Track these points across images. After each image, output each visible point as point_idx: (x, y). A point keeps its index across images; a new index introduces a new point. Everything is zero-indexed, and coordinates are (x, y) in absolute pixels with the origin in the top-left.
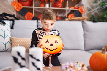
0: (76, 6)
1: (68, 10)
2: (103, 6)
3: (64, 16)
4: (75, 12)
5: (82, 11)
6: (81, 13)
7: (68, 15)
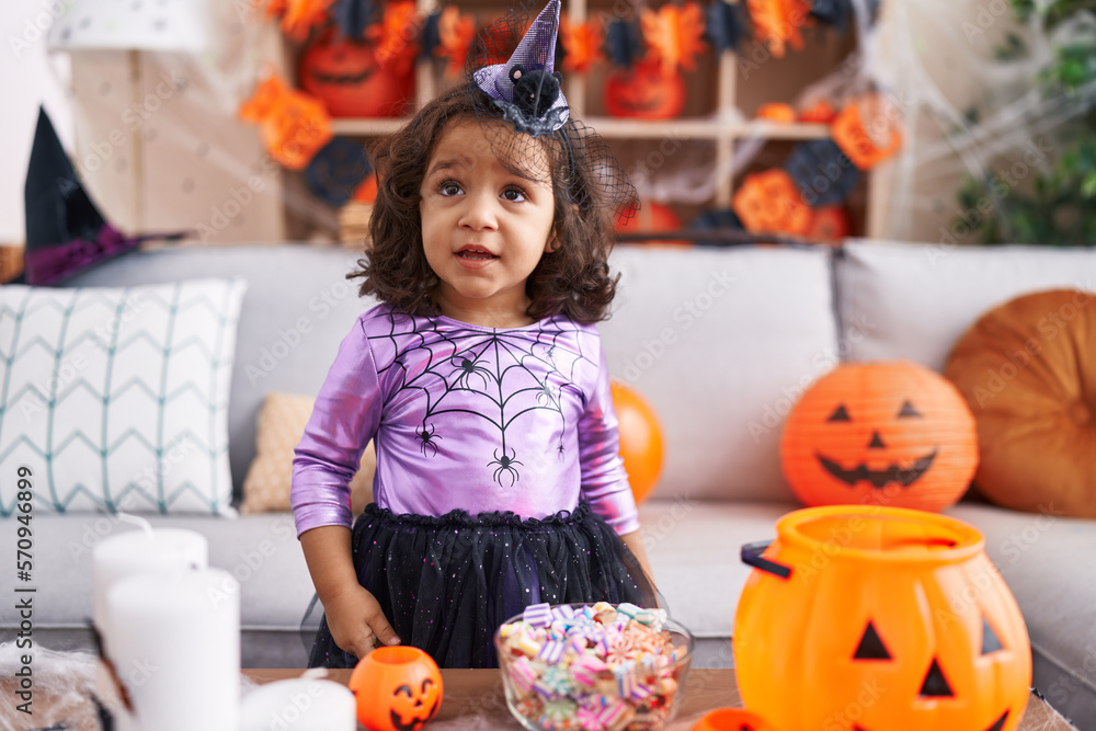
0: (815, 98)
1: (738, 142)
2: (1071, 92)
3: (700, 195)
4: (799, 159)
5: (868, 148)
6: (860, 159)
7: (738, 183)
